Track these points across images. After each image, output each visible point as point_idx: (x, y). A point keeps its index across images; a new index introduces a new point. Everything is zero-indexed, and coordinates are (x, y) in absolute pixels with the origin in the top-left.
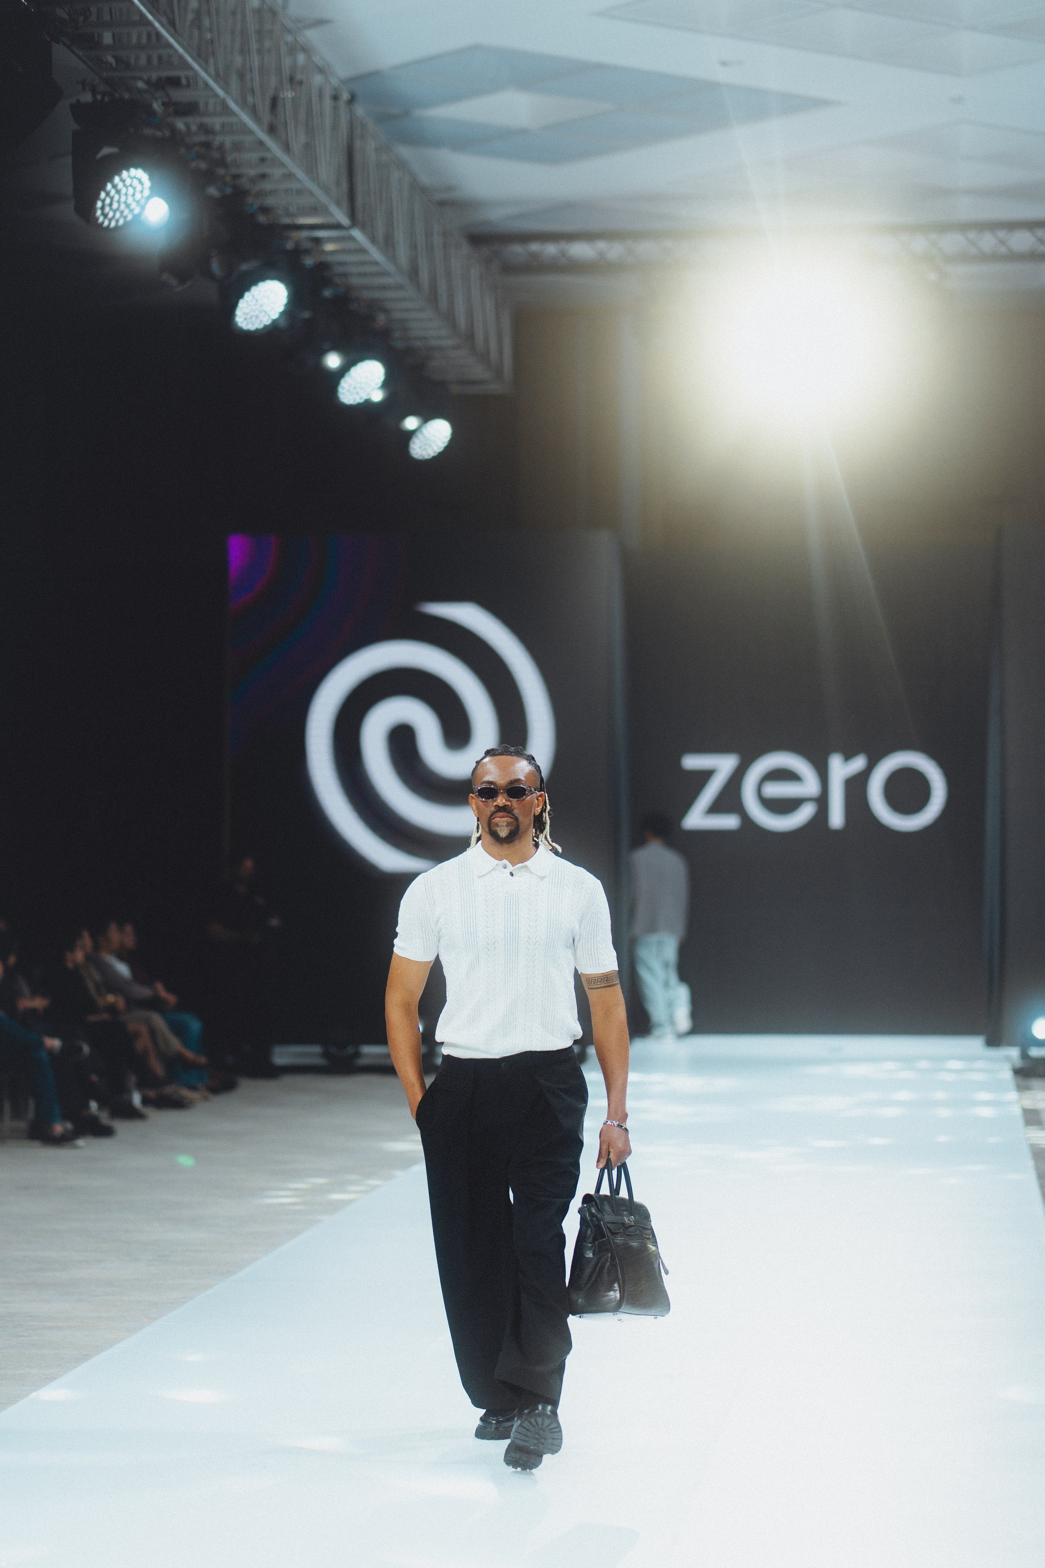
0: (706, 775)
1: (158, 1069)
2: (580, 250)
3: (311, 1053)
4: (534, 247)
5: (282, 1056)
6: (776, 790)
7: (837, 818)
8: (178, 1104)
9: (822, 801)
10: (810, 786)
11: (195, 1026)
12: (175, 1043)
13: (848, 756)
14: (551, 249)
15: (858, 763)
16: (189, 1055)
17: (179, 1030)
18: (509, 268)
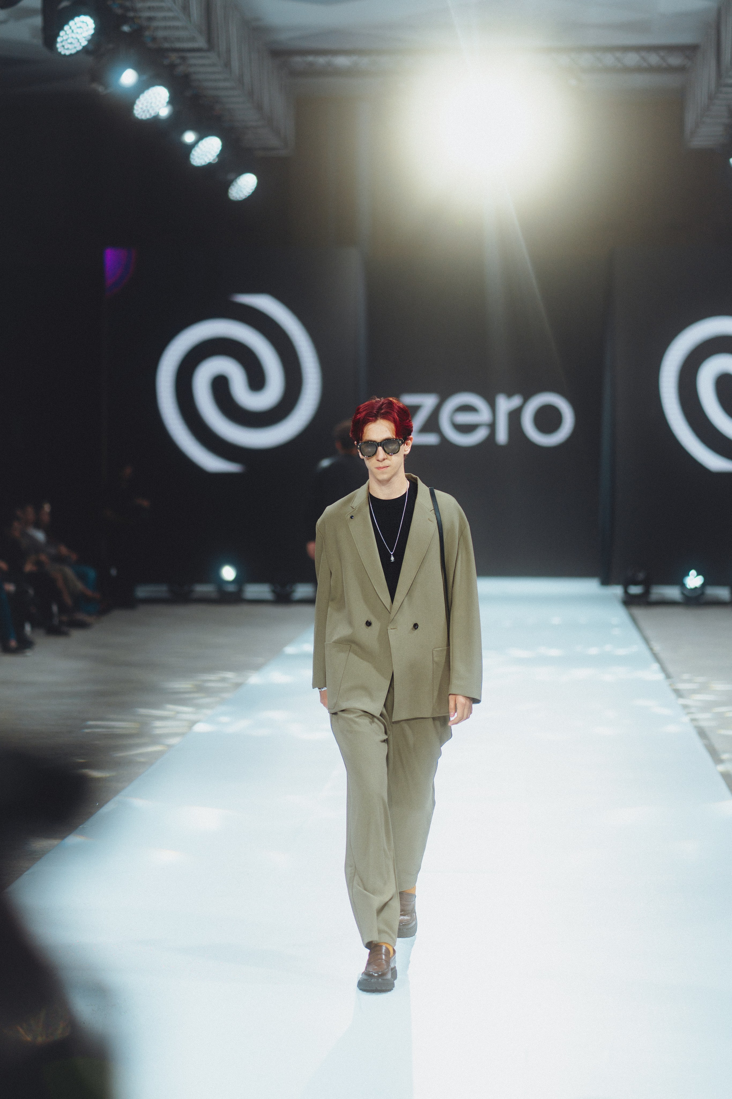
0: (416, 409)
1: (68, 601)
2: (341, 61)
3: (161, 590)
4: (310, 58)
5: (142, 592)
6: (464, 418)
7: (502, 436)
8: (82, 625)
9: (492, 426)
10: (484, 415)
11: (92, 574)
12: (80, 586)
13: (510, 395)
14: (321, 60)
15: (516, 401)
16: (89, 593)
17: (82, 577)
18: (294, 73)
